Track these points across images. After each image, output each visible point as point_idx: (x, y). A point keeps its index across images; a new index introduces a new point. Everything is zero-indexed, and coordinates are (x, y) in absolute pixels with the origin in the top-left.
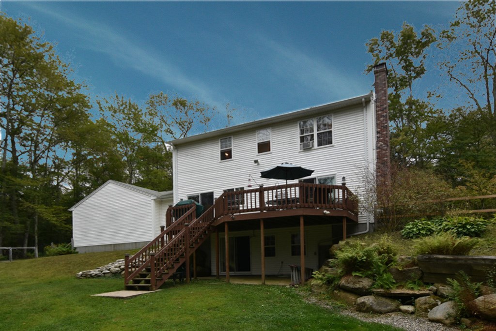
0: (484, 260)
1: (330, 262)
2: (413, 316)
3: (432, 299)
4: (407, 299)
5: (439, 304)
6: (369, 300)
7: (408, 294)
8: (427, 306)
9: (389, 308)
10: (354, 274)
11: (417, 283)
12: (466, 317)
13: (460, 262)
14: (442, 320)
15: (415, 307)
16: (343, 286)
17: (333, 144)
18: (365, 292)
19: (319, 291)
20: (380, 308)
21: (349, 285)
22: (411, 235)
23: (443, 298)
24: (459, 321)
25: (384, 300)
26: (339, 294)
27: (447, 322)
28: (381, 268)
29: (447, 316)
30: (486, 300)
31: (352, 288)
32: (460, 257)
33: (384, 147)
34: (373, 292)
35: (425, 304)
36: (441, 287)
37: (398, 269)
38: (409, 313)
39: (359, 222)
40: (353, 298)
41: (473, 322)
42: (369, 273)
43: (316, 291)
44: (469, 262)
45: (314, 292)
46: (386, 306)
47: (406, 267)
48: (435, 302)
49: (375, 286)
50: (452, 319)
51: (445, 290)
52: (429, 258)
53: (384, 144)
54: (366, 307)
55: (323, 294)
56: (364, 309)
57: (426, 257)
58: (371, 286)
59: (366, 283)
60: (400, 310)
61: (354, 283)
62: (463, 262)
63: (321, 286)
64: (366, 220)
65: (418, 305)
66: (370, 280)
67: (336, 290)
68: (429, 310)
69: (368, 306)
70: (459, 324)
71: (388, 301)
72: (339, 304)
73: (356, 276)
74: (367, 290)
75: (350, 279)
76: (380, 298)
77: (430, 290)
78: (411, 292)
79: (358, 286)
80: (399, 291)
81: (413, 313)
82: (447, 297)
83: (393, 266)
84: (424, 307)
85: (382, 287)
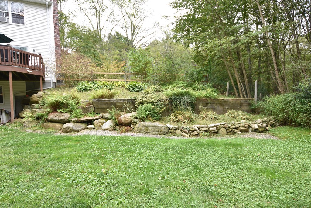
0: (120, 100)
1: (34, 106)
2: (95, 130)
3: (102, 120)
4: (90, 122)
5: (105, 122)
6: (70, 125)
7: (90, 119)
8: (100, 123)
9: (82, 128)
10: (59, 111)
11: (92, 113)
12: (118, 126)
13: (111, 102)
14: (108, 129)
15: (94, 125)
16: (52, 119)
17: (25, 25)
18: (67, 121)
19: (30, 125)
20: (78, 128)
21: (56, 118)
22: (82, 90)
23: (106, 119)
24: (115, 127)
25: (78, 124)
26: (48, 125)
27: (111, 129)
28: (74, 107)
29: (110, 127)
30: (125, 117)
31: (58, 120)
32: (111, 99)
33: (58, 36)
34: (71, 121)
35: (99, 123)
36: (104, 114)
37: (83, 107)
38: (92, 129)
39: (46, 81)
40: (59, 126)
41: (120, 127)
42: (68, 110)
43: (27, 125)
44: (115, 101)
45: (26, 126)
46: (80, 127)
47: (87, 105)
48: (103, 122)
49: (72, 117)
50: (112, 127)
51: (107, 115)
52: (98, 101)
53: (58, 35)
54: (69, 129)
55: (34, 126)
56: (68, 130)
57: (97, 100)
58: (70, 117)
59: (66, 116)
60: (87, 128)
61: (59, 116)
62: (112, 101)
63: (32, 121)
64: (50, 80)
65: (96, 124)
66: (68, 114)
67: (45, 122)
68: (101, 126)
69: (71, 128)
70: (115, 129)
71: (80, 124)
72: (50, 130)
73: (60, 112)
74: (68, 120)
75: (56, 114)
76: (75, 123)
77: (99, 116)
78: (91, 118)
79: (62, 118)
80: (85, 118)
81: (94, 128)
82: (108, 118)
83: (80, 105)
84: (99, 124)
85: (76, 117)
